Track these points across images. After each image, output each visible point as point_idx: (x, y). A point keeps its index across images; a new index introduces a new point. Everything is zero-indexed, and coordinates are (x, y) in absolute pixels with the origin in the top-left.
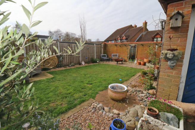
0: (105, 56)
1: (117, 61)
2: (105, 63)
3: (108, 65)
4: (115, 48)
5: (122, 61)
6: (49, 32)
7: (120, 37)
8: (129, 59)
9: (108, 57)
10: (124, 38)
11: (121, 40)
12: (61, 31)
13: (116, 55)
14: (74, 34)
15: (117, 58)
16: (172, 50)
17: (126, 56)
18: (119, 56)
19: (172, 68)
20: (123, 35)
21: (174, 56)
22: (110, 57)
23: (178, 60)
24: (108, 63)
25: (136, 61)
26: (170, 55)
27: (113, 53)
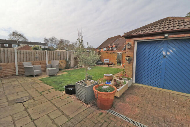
0: (99, 61)
1: (108, 64)
2: (99, 66)
3: (102, 67)
4: (107, 55)
5: (111, 64)
6: (45, 39)
7: (111, 46)
8: (117, 63)
9: (101, 61)
10: (114, 46)
11: (111, 48)
12: (56, 39)
13: (108, 60)
14: (68, 41)
15: (108, 62)
16: (128, 57)
17: (115, 61)
18: (110, 61)
19: (129, 63)
20: (113, 44)
21: (129, 59)
22: (103, 61)
23: (130, 60)
24: (101, 66)
25: (122, 64)
26: (127, 59)
27: (105, 59)
